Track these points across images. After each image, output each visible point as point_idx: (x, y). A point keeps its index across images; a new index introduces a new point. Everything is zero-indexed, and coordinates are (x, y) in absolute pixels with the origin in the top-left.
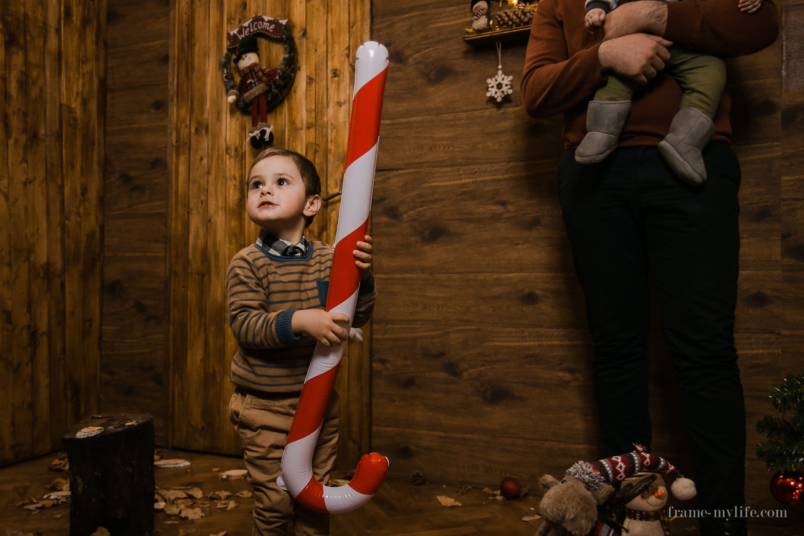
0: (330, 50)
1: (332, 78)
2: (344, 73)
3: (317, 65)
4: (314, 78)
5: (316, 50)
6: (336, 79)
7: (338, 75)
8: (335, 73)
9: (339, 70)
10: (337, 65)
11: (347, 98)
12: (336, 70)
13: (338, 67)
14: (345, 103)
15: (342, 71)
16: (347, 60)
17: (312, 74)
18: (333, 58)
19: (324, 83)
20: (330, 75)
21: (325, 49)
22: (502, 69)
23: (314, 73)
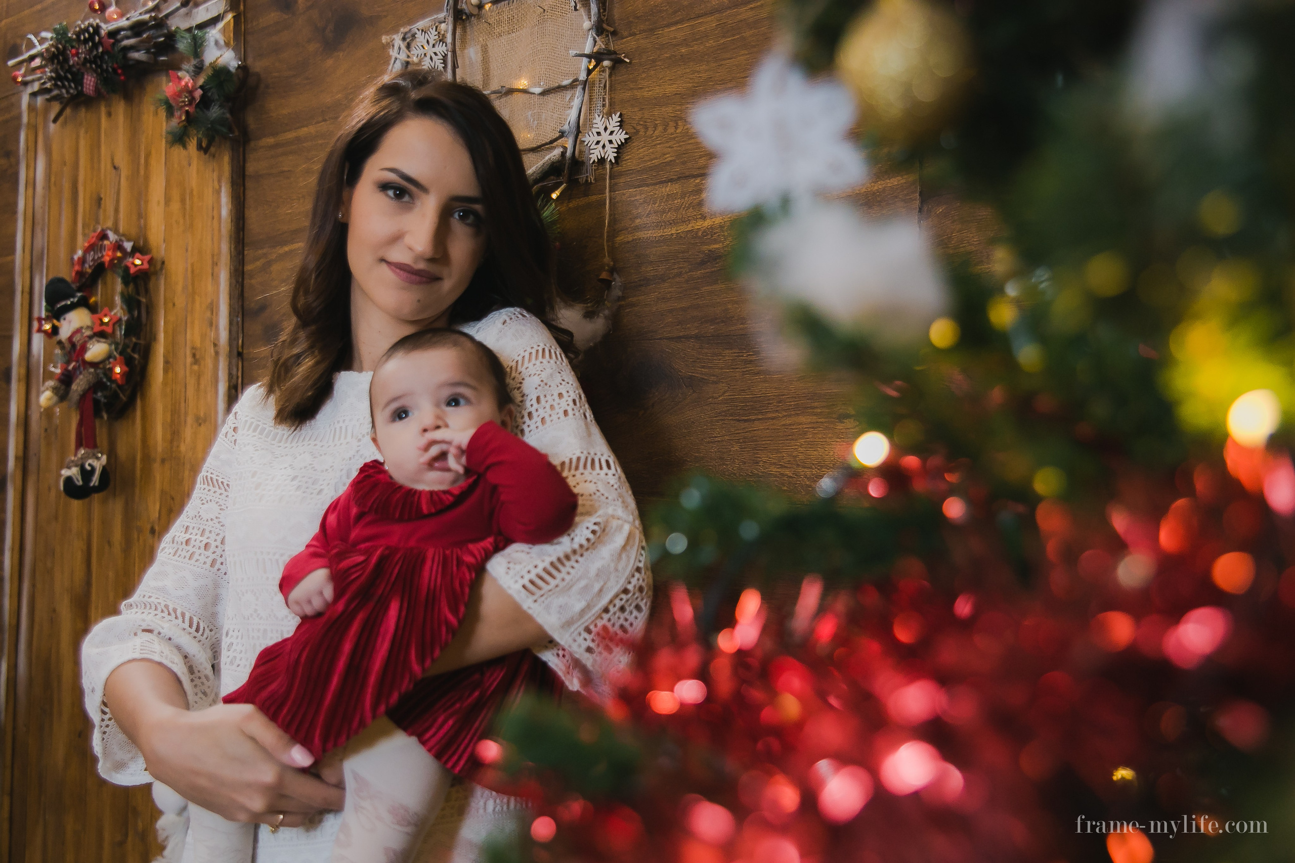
14: (205, 420)
15: (202, 353)
16: (209, 331)
17: (168, 353)
19: (182, 373)
20: (189, 358)
21: (184, 304)
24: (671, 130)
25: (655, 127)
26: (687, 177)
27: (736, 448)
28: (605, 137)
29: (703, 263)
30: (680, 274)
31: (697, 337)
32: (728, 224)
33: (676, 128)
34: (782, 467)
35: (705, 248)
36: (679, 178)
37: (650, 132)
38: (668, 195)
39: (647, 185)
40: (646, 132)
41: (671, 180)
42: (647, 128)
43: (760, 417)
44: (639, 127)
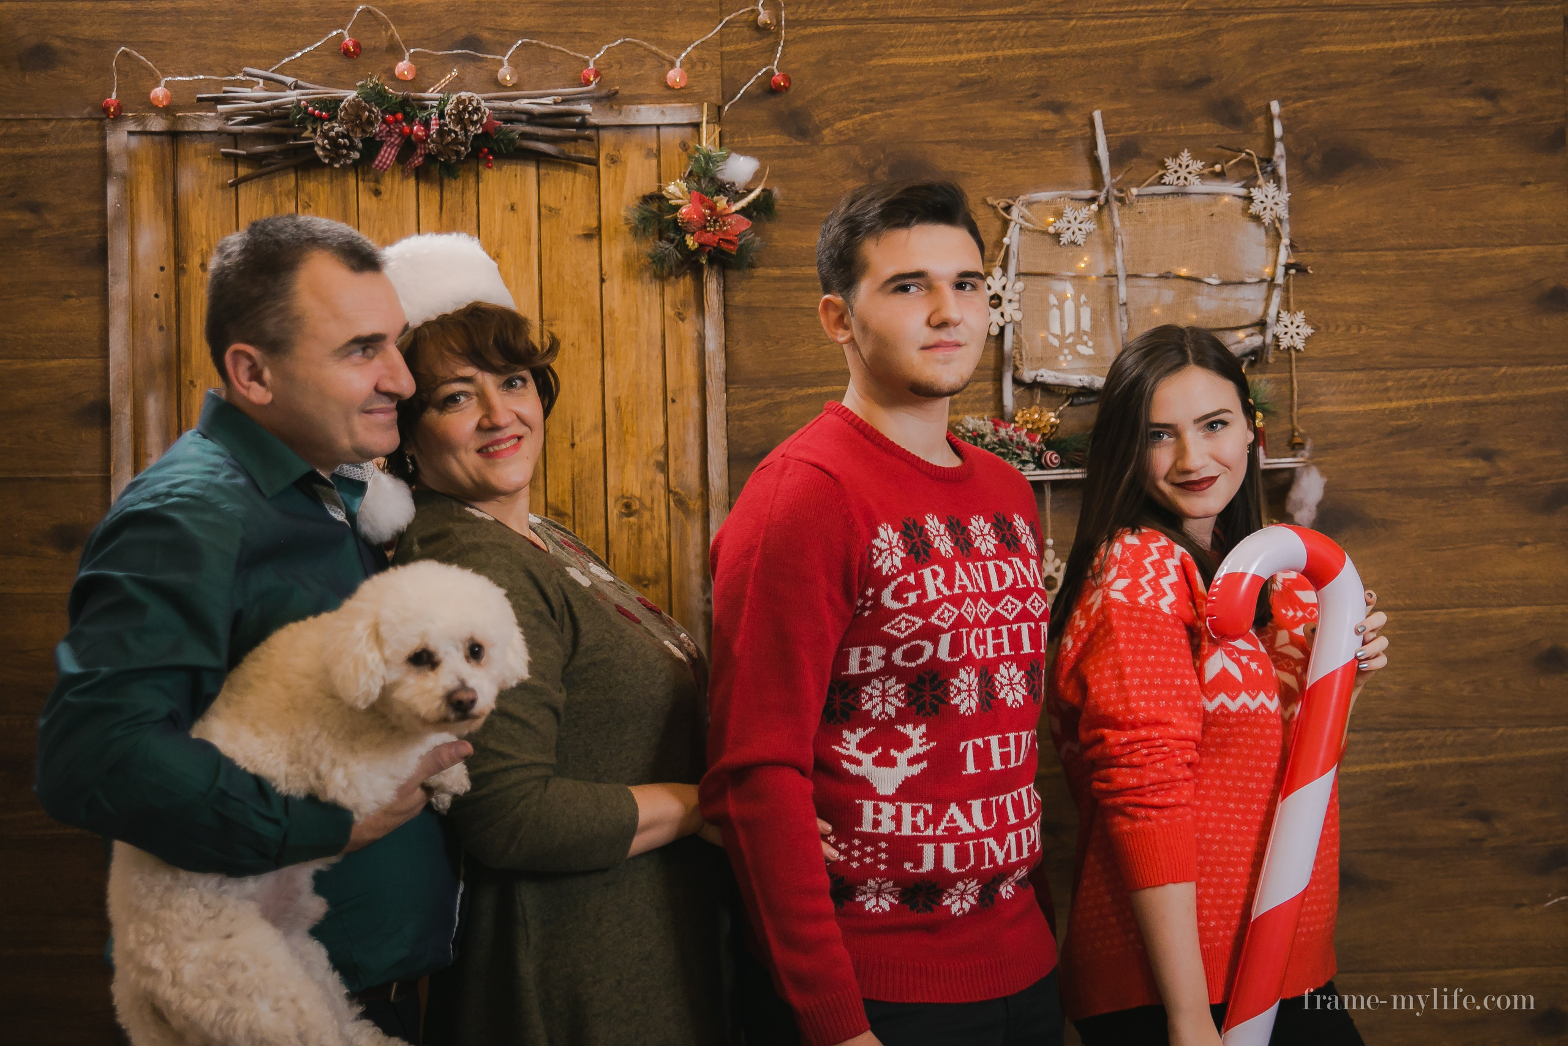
0: (612, 448)
1: (622, 515)
2: (652, 510)
3: (577, 480)
4: (570, 511)
5: (573, 445)
6: (632, 519)
7: (636, 512)
8: (627, 506)
9: (640, 499)
10: (635, 488)
11: (663, 569)
12: (632, 497)
13: (637, 493)
14: (656, 581)
15: (648, 503)
16: (660, 478)
17: (563, 502)
18: (622, 468)
19: (600, 527)
20: (614, 511)
21: (600, 444)
22: (1053, 547)
23: (568, 498)
24: (1354, 331)
25: (1338, 327)
26: (1374, 369)
27: (1430, 570)
28: (1292, 330)
29: (1391, 434)
30: (1368, 442)
31: (1388, 490)
32: (1414, 406)
33: (1359, 330)
34: (1473, 581)
35: (1393, 423)
36: (1363, 369)
37: (1332, 329)
38: (1353, 381)
39: (1332, 371)
40: (1327, 329)
41: (1356, 370)
42: (1328, 327)
43: (1451, 547)
44: (1319, 325)
